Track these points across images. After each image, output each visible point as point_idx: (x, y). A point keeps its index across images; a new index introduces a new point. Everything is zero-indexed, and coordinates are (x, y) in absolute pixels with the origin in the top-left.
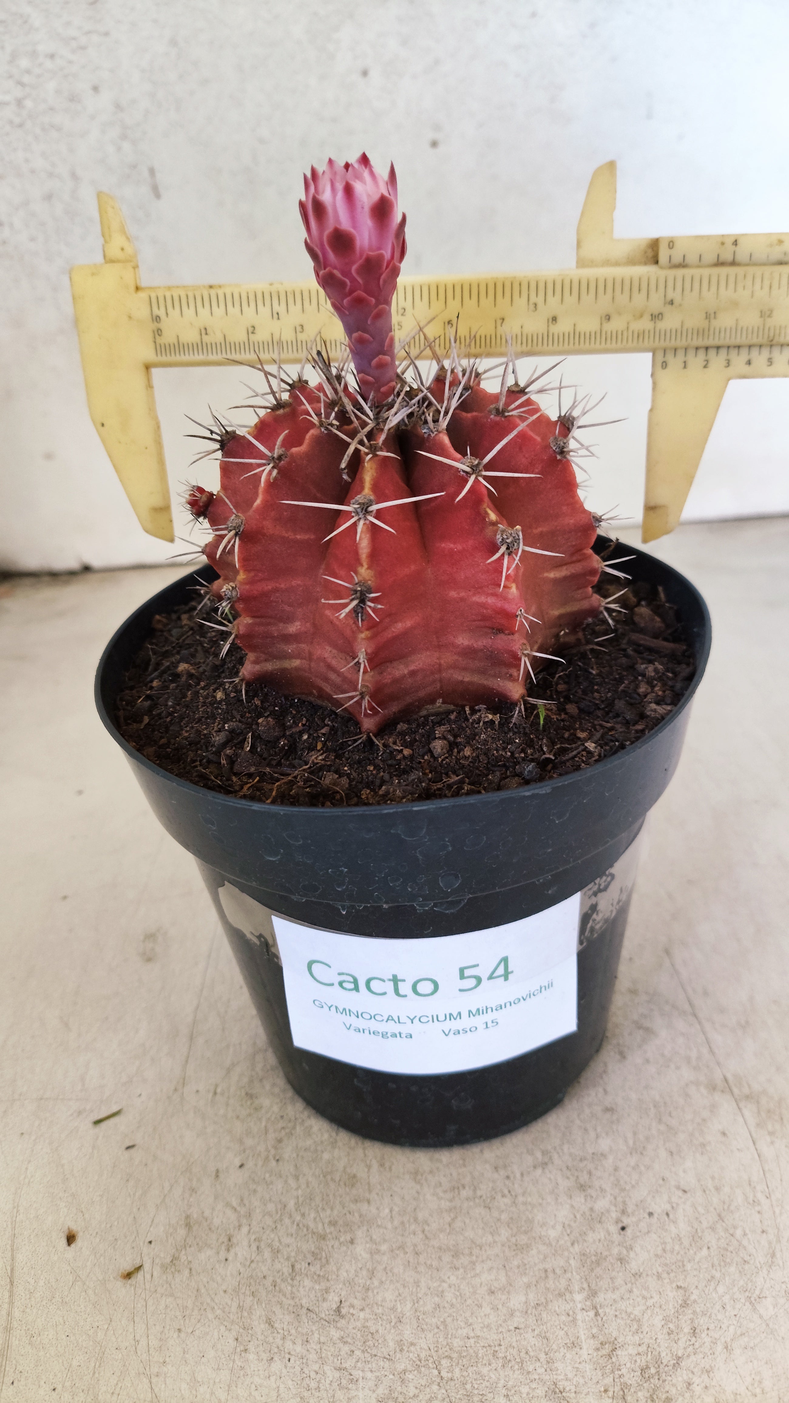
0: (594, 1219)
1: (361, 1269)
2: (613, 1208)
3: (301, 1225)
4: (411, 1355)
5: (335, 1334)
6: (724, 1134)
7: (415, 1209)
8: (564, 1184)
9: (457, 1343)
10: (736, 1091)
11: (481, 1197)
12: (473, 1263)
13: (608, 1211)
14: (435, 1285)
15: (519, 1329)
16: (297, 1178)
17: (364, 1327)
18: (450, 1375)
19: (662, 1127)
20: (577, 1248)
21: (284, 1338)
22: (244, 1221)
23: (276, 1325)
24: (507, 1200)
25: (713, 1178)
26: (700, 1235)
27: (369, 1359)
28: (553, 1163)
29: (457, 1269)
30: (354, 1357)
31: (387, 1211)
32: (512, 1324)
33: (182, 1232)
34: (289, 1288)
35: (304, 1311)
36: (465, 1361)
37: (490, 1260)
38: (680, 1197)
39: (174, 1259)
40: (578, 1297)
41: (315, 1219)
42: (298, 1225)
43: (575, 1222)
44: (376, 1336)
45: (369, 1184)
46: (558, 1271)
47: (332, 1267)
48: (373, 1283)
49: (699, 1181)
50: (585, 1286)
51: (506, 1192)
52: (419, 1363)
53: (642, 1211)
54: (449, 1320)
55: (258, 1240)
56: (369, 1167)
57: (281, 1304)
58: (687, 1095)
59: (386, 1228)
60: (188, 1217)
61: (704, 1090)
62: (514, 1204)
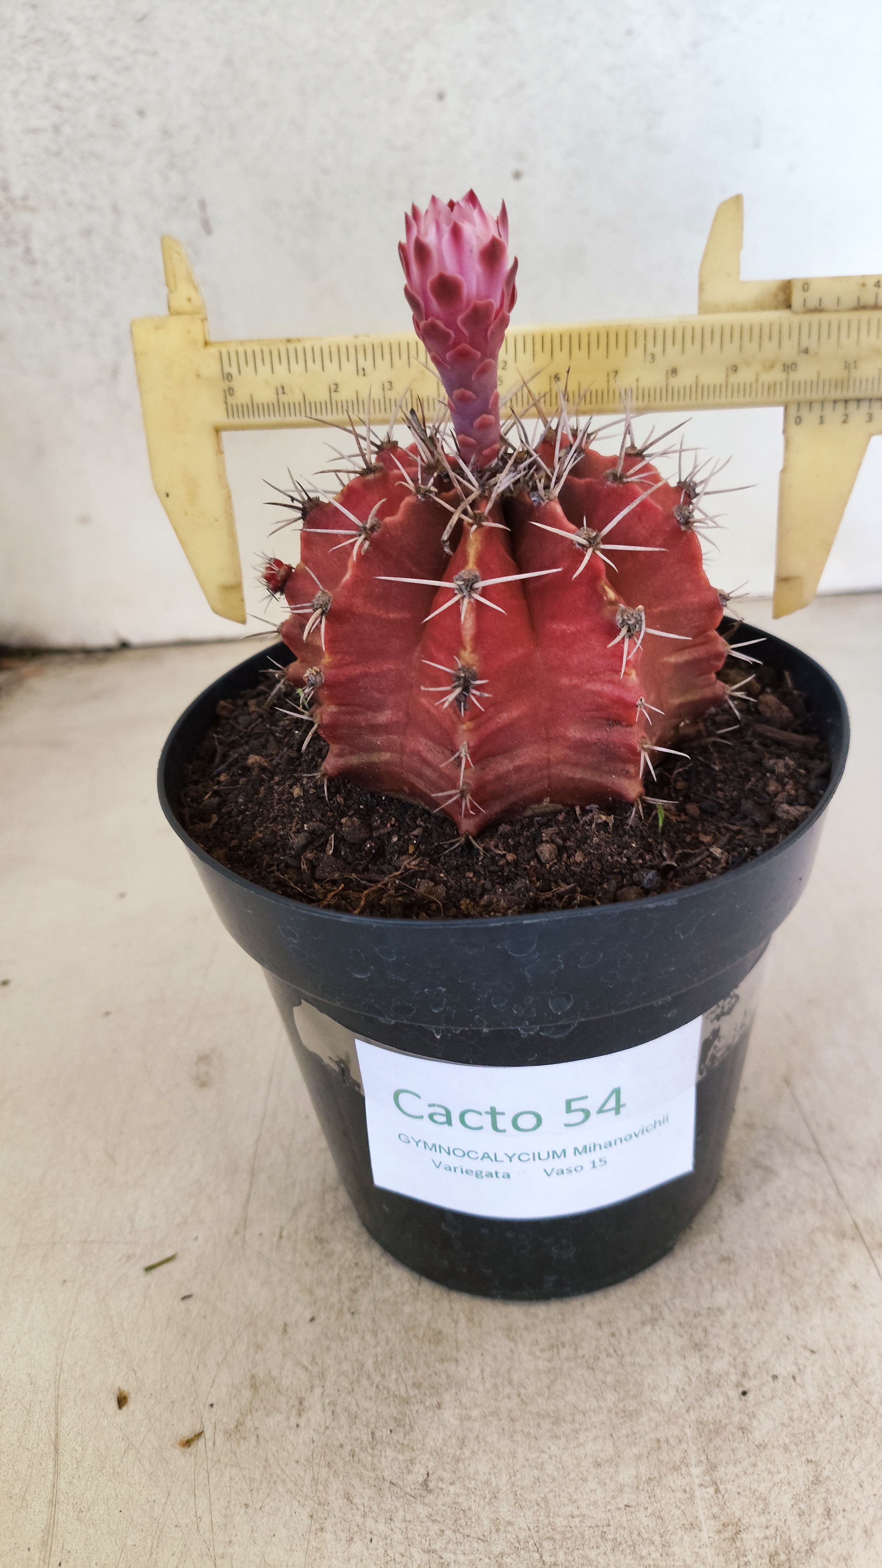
0: (711, 1382)
1: (450, 1437)
2: (732, 1370)
3: (381, 1387)
4: (509, 1536)
5: (422, 1511)
6: (855, 1287)
7: (509, 1371)
8: (677, 1342)
9: (559, 1522)
10: (867, 1238)
11: (583, 1356)
12: (577, 1431)
13: (727, 1373)
14: (534, 1455)
15: (629, 1506)
16: (375, 1333)
17: (455, 1503)
18: (553, 1559)
19: (786, 1280)
20: (693, 1415)
21: (364, 1516)
22: (317, 1382)
23: (355, 1501)
24: (613, 1361)
25: (844, 1337)
26: (831, 1401)
27: (461, 1540)
28: (663, 1319)
29: (558, 1438)
30: (445, 1537)
31: (478, 1371)
32: (622, 1501)
33: (247, 1394)
34: (369, 1458)
35: (387, 1484)
36: (570, 1544)
37: (596, 1428)
38: (808, 1359)
39: (239, 1424)
40: (696, 1471)
41: (397, 1380)
42: (377, 1387)
43: (690, 1385)
44: (469, 1514)
45: (457, 1341)
46: (672, 1441)
47: (417, 1435)
48: (463, 1454)
49: (828, 1340)
50: (703, 1458)
51: (612, 1351)
52: (517, 1545)
53: (765, 1374)
54: (550, 1496)
55: (333, 1404)
56: (456, 1322)
57: (360, 1476)
58: (813, 1243)
59: (477, 1391)
60: (253, 1377)
61: (832, 1239)
62: (621, 1364)
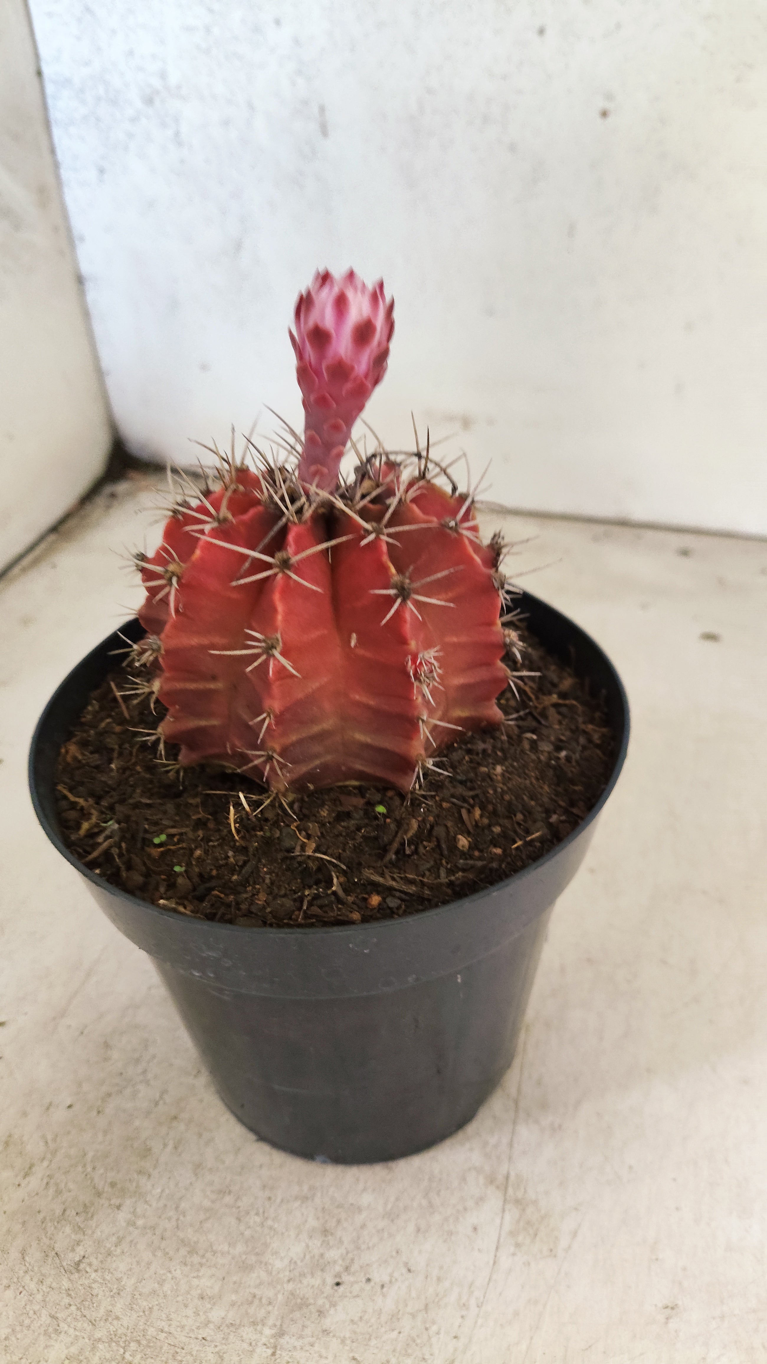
0: (320, 1265)
1: (114, 1234)
2: (340, 1262)
3: (88, 1176)
4: (112, 1327)
5: (66, 1284)
6: (475, 1229)
7: (181, 1198)
8: (312, 1222)
9: (151, 1331)
10: (510, 1191)
11: (239, 1207)
12: (201, 1265)
13: (335, 1262)
14: (162, 1272)
15: (205, 1340)
16: (105, 1133)
17: (89, 1287)
18: (131, 1358)
19: (424, 1203)
20: (290, 1286)
22: (49, 1156)
23: (27, 1258)
24: (258, 1219)
25: (441, 1268)
26: (399, 1316)
27: (78, 1317)
28: (313, 1200)
29: (185, 1264)
30: (69, 1310)
31: (159, 1190)
32: (203, 1333)
34: (53, 1228)
35: (53, 1253)
36: (148, 1351)
37: (216, 1268)
38: (402, 1274)
40: (268, 1331)
41: (102, 1175)
42: (86, 1175)
43: (302, 1261)
44: (95, 1299)
45: (157, 1161)
46: (264, 1301)
47: (93, 1223)
48: (116, 1251)
49: (427, 1265)
50: (278, 1323)
51: (261, 1211)
52: (113, 1336)
53: (363, 1274)
54: (156, 1308)
55: (50, 1177)
56: (165, 1145)
57: (39, 1240)
58: (464, 1179)
59: (150, 1206)
60: (10, 1136)
61: (481, 1180)
62: (262, 1225)
